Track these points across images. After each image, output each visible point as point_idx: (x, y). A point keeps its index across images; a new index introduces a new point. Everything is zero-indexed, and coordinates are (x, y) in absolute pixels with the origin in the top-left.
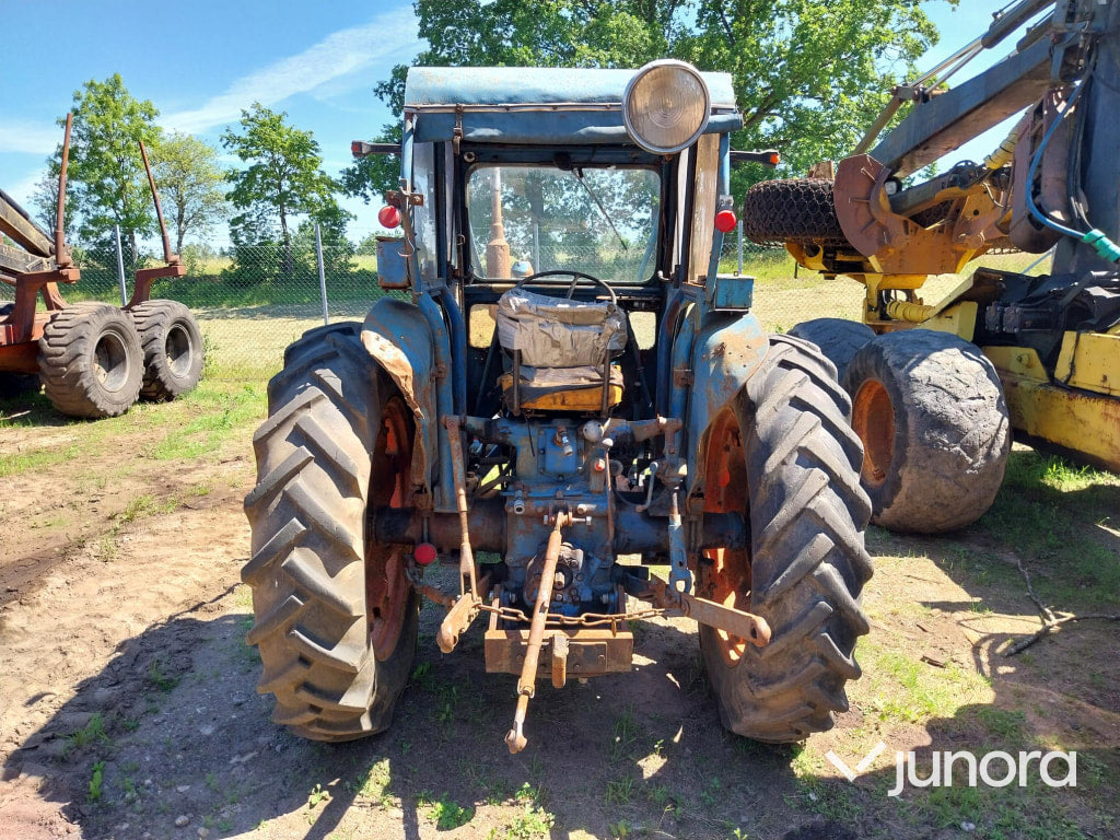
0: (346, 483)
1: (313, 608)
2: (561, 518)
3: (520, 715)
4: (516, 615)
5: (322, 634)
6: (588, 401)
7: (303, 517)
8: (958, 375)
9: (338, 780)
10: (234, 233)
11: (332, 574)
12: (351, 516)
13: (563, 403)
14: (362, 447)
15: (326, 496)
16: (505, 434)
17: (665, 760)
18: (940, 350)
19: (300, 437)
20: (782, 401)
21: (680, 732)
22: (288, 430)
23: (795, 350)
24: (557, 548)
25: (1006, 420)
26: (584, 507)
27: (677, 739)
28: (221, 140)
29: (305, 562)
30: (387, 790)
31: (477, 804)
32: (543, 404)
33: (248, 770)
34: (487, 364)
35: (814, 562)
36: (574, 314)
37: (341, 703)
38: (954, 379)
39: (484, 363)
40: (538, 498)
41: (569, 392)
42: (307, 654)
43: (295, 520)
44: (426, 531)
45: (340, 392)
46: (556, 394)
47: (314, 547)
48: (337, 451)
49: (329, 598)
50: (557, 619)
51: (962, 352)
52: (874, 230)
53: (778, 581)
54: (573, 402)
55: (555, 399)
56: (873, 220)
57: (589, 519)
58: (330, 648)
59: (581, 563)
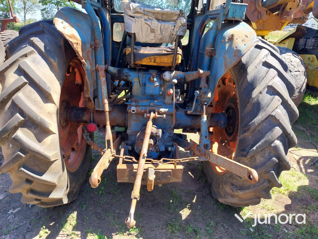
0: (46, 97)
1: (31, 157)
2: (152, 115)
3: (132, 210)
4: (131, 159)
5: (36, 169)
6: (166, 61)
7: (22, 113)
8: (291, 63)
9: (54, 223)
11: (40, 141)
12: (49, 113)
13: (155, 62)
14: (55, 78)
15: (35, 102)
16: (127, 76)
17: (190, 211)
19: (21, 72)
20: (259, 63)
21: (195, 197)
22: (15, 68)
24: (151, 128)
25: (306, 79)
26: (162, 110)
27: (194, 201)
29: (24, 135)
31: (113, 234)
32: (145, 62)
33: (15, 217)
34: (120, 48)
35: (273, 140)
37: (50, 197)
38: (290, 64)
39: (119, 47)
40: (142, 106)
41: (158, 56)
42: (29, 178)
43: (18, 114)
44: (92, 118)
45: (43, 50)
46: (152, 57)
47: (29, 127)
48: (40, 79)
49: (38, 153)
51: (293, 55)
52: (256, 13)
53: (254, 148)
54: (160, 62)
55: (150, 59)
56: (256, 9)
57: (165, 116)
58: (41, 176)
59: (161, 135)
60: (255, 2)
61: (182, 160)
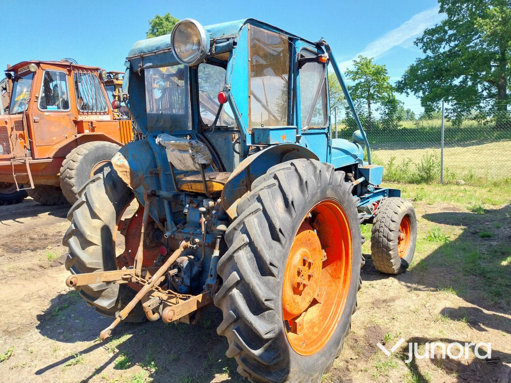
1: (77, 261)
2: (184, 243)
3: (112, 326)
5: (81, 271)
6: (200, 188)
7: (75, 225)
10: (347, 114)
11: (83, 248)
13: (191, 188)
14: (108, 200)
15: (85, 217)
17: (230, 378)
20: (253, 196)
28: (345, 73)
31: (137, 364)
32: (186, 188)
35: (228, 287)
40: (184, 233)
43: (73, 225)
44: (166, 241)
45: (105, 176)
46: (189, 184)
47: (78, 237)
53: (217, 294)
54: (195, 188)
55: (188, 186)
57: (195, 246)
59: (185, 267)
61: (183, 296)
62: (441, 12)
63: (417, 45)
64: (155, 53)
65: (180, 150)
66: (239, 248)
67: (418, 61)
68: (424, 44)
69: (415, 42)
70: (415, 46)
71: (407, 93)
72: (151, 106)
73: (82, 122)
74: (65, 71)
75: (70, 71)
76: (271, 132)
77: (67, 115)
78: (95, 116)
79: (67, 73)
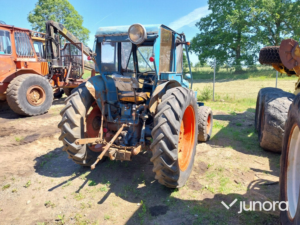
0: (77, 112)
1: (68, 135)
2: (124, 125)
3: (96, 163)
5: (70, 140)
6: (132, 100)
7: (67, 117)
8: (283, 105)
11: (72, 128)
12: (77, 118)
13: (127, 99)
14: (83, 105)
15: (72, 113)
16: (119, 106)
17: (145, 186)
18: (281, 97)
19: (71, 102)
20: (165, 102)
22: (70, 100)
23: (179, 91)
24: (120, 131)
26: (130, 123)
27: (152, 182)
29: (67, 126)
30: (86, 177)
31: (99, 183)
32: (123, 99)
35: (159, 140)
36: (124, 79)
37: (75, 155)
38: (281, 106)
40: (122, 120)
41: (128, 97)
42: (67, 144)
43: (66, 117)
45: (81, 93)
46: (126, 97)
47: (69, 122)
48: (76, 104)
49: (70, 133)
50: (114, 146)
51: (288, 98)
52: (293, 62)
54: (129, 99)
55: (125, 98)
56: (293, 58)
57: (130, 126)
58: (71, 143)
59: (125, 135)
60: (291, 52)
61: (128, 148)
62: (209, 9)
63: (197, 26)
64: (113, 35)
65: (124, 82)
66: (163, 124)
67: (197, 35)
68: (200, 26)
69: (196, 25)
70: (196, 27)
71: (191, 52)
72: (58, 53)
73: (20, 62)
74: (9, 31)
75: (12, 31)
76: (169, 74)
77: (10, 57)
78: (27, 58)
79: (11, 32)
